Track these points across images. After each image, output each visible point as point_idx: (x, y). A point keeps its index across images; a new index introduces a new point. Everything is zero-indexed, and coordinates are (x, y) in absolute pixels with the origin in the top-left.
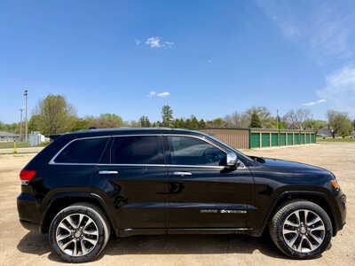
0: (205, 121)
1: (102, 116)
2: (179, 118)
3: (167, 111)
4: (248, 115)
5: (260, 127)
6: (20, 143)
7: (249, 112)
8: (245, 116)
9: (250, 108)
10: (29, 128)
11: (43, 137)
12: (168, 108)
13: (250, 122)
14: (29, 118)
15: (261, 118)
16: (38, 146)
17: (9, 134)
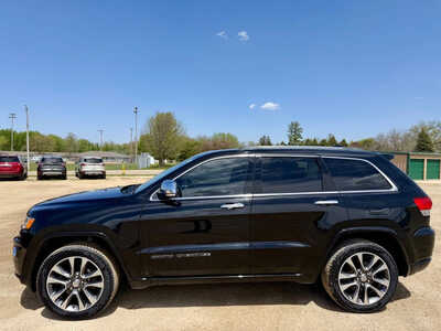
0: (348, 142)
3: (295, 130)
4: (413, 135)
5: (431, 151)
6: (129, 164)
7: (415, 130)
8: (409, 135)
9: (416, 124)
10: (139, 149)
11: (152, 158)
12: (297, 125)
13: (415, 144)
14: (138, 138)
15: (433, 139)
16: (148, 168)
17: (119, 155)
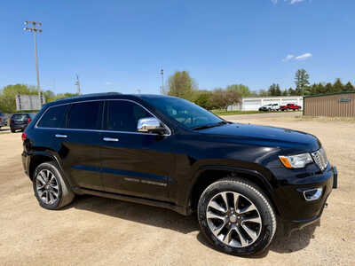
1: (229, 87)
2: (317, 83)
3: (302, 76)
12: (304, 72)
